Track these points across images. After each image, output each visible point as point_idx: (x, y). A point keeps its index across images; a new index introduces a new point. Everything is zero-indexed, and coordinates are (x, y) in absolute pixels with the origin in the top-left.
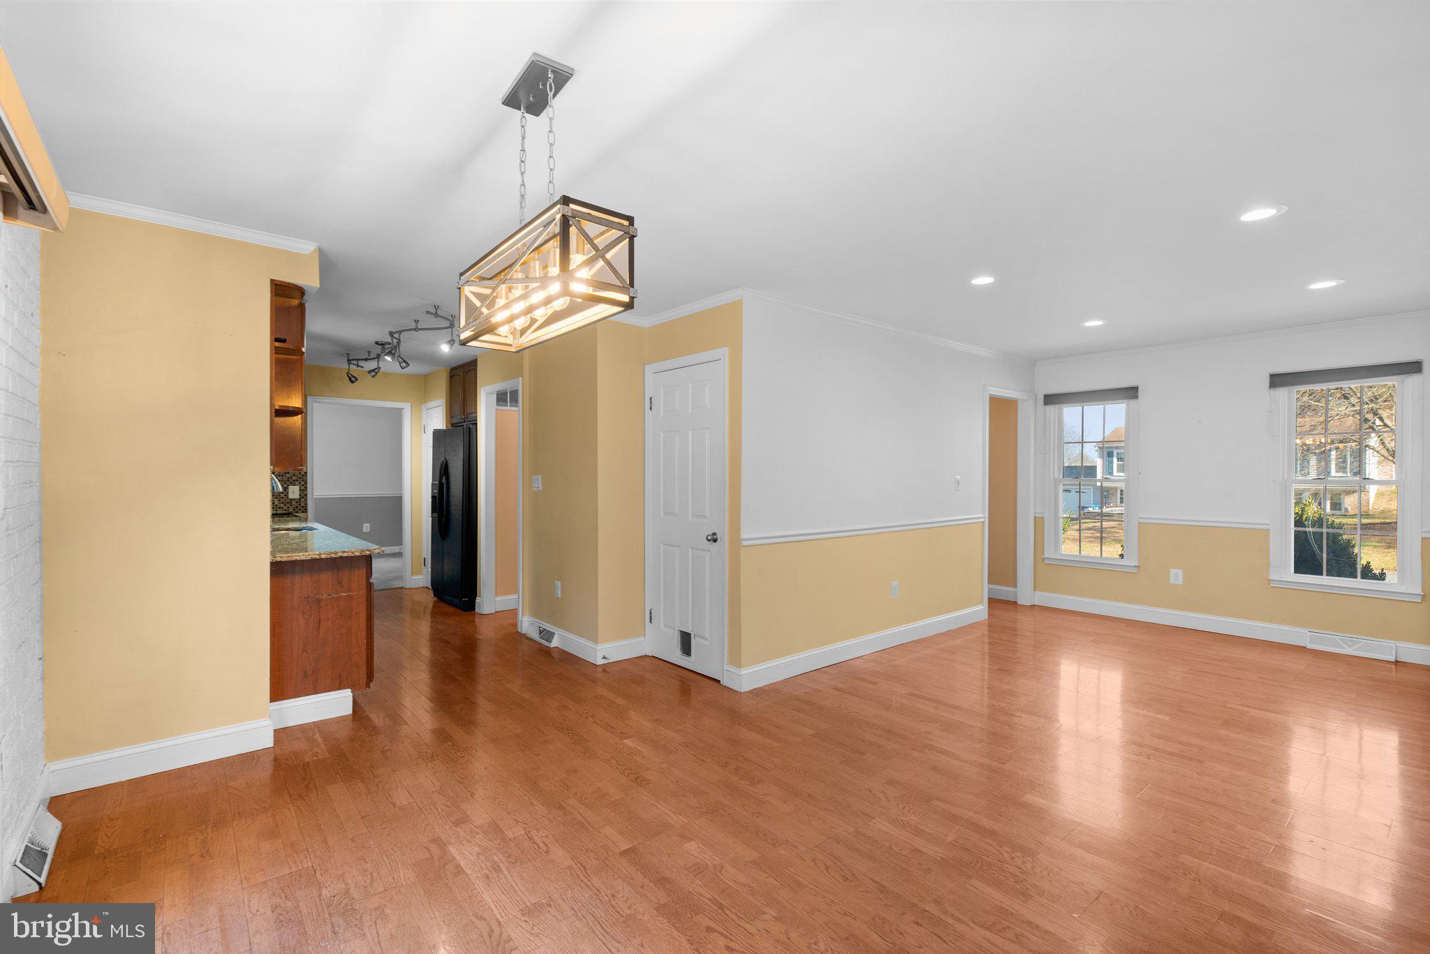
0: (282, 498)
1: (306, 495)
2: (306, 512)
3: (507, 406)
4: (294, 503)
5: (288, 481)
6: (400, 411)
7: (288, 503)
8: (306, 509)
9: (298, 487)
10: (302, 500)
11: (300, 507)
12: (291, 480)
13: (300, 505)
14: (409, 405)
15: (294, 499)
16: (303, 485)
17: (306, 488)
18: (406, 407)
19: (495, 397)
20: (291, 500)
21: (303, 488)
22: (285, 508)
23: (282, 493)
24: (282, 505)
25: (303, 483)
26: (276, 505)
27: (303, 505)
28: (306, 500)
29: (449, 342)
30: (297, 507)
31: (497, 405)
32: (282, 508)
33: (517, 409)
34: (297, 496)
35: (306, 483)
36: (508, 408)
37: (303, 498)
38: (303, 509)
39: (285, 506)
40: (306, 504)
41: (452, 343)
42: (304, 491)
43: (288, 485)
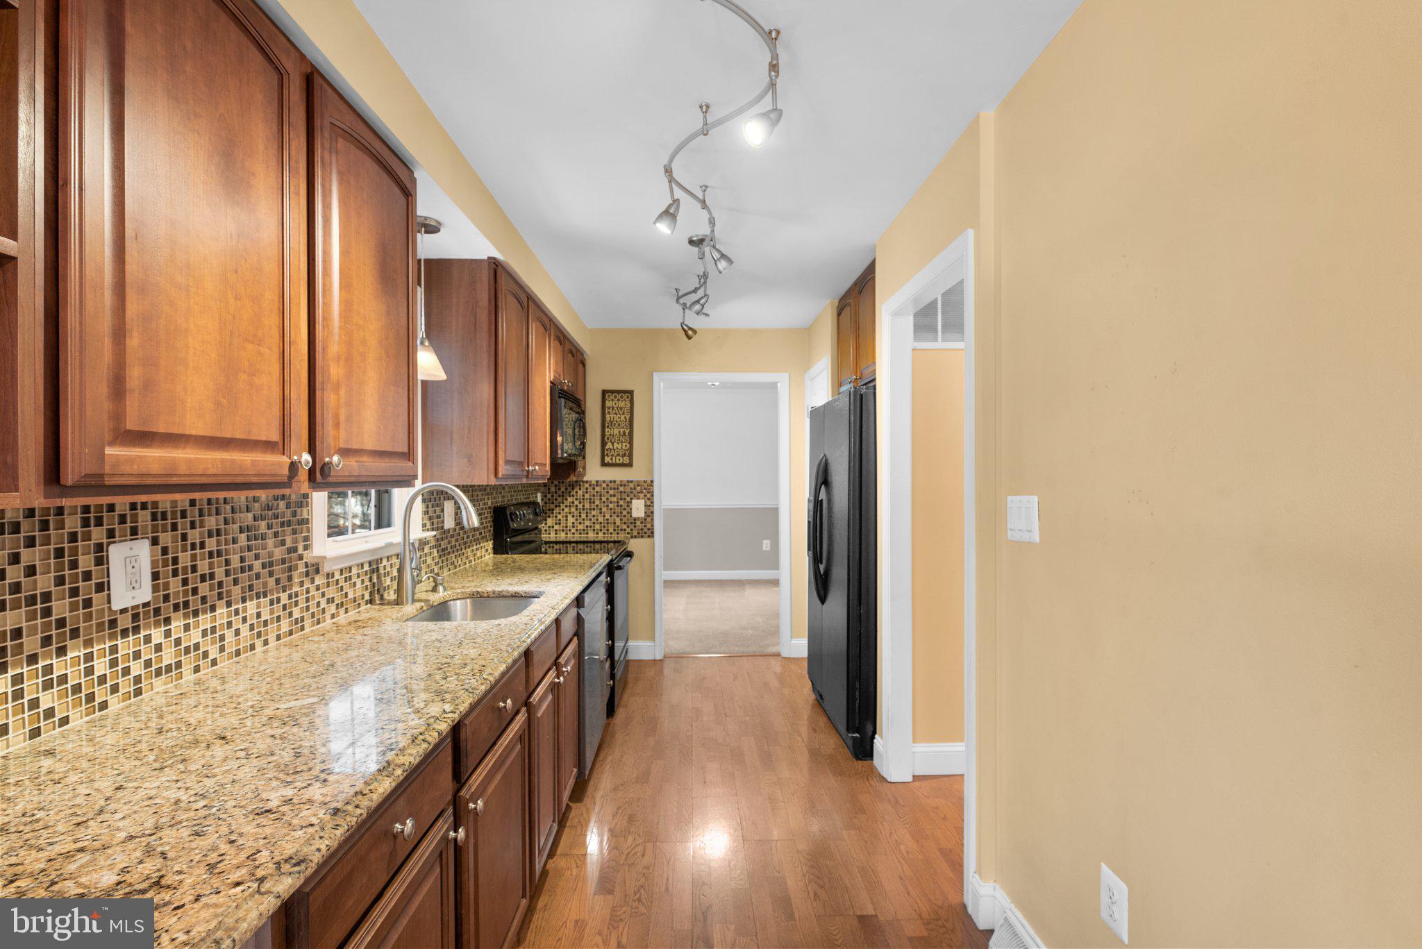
0: (625, 516)
1: (652, 513)
2: (653, 537)
3: (936, 340)
4: (638, 523)
5: (631, 493)
6: (773, 387)
7: (631, 523)
8: (653, 533)
9: (643, 501)
10: (649, 519)
11: (645, 530)
12: (635, 492)
13: (645, 526)
14: (785, 376)
15: (638, 519)
16: (649, 499)
17: (652, 503)
18: (782, 381)
19: (909, 321)
20: (635, 519)
21: (649, 503)
22: (628, 530)
23: (478, 529)
24: (625, 527)
25: (649, 496)
26: (618, 527)
27: (649, 526)
28: (652, 520)
29: (765, 115)
30: (642, 530)
31: (916, 340)
32: (625, 530)
33: (960, 345)
34: (642, 515)
35: (652, 496)
36: (940, 344)
37: (649, 516)
38: (649, 533)
39: (628, 527)
40: (652, 526)
41: (773, 116)
42: (649, 506)
43: (631, 499)
